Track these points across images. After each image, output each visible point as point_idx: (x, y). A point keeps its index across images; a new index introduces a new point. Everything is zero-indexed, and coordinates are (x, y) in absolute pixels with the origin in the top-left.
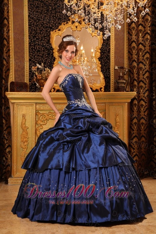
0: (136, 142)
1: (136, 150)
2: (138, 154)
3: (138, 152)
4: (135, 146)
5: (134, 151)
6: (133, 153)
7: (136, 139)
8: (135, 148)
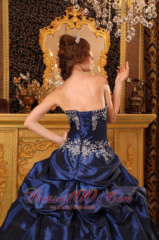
0: (154, 182)
1: (155, 193)
2: (156, 198)
3: (157, 195)
4: (152, 188)
5: (152, 194)
6: (150, 197)
7: (154, 178)
8: (153, 190)
